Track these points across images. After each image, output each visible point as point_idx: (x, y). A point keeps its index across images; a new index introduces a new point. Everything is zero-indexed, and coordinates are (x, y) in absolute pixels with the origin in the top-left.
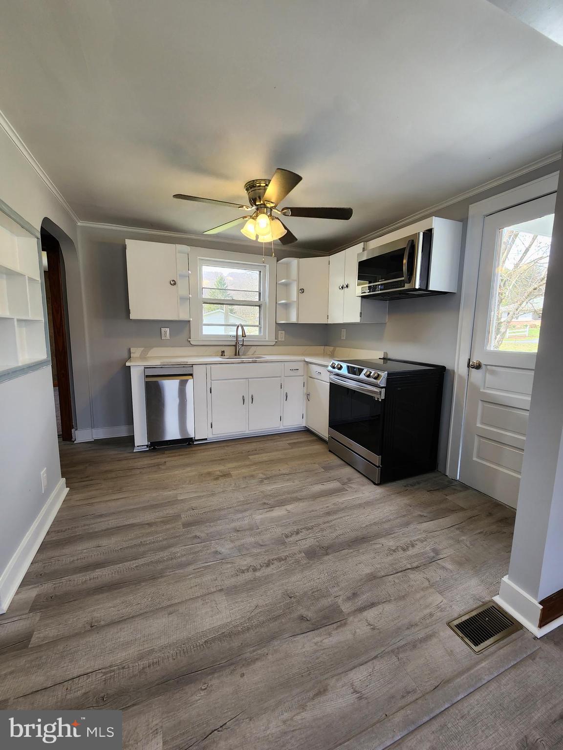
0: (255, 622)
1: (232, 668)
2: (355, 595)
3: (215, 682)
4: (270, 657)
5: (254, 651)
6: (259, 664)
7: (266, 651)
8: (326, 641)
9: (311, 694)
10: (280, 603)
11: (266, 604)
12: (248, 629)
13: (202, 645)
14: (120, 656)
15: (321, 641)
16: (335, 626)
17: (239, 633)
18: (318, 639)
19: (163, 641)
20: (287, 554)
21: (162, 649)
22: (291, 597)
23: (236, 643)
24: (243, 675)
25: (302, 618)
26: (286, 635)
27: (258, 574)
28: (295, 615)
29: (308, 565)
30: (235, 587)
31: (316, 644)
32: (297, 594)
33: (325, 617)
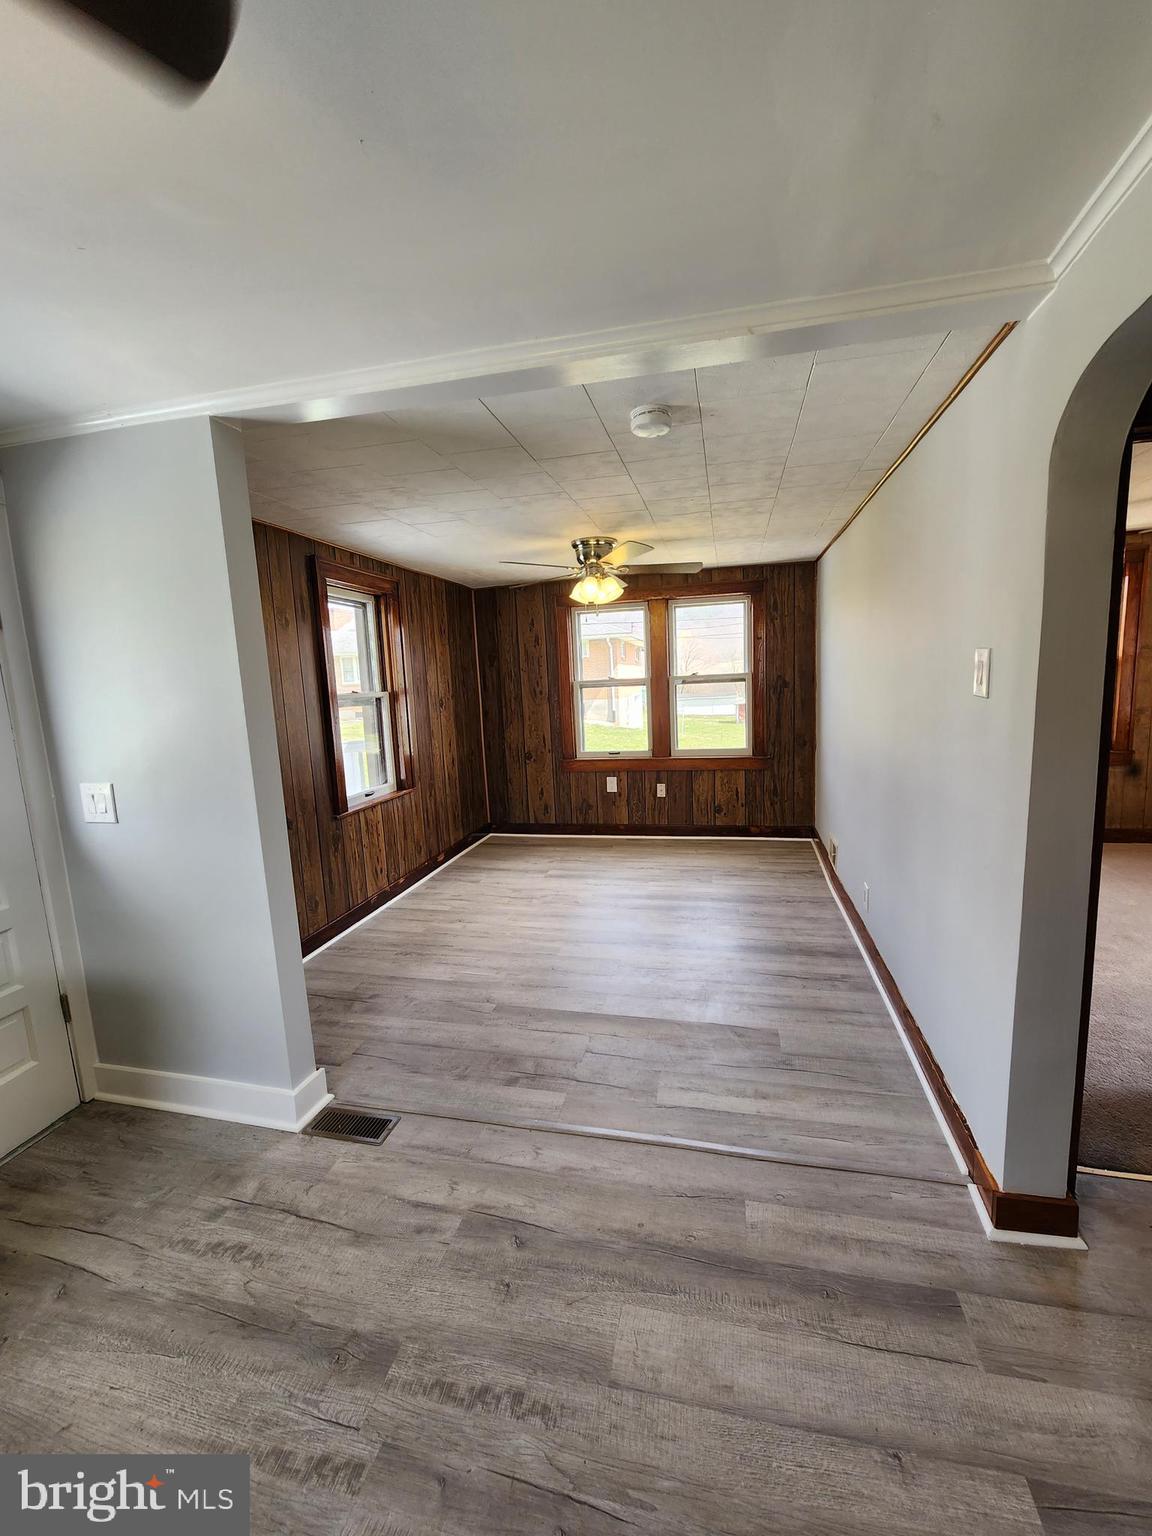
0: (588, 1280)
1: (650, 1240)
2: (419, 1231)
3: (676, 1237)
4: (598, 1224)
5: (613, 1242)
6: (616, 1226)
7: (598, 1234)
8: (520, 1203)
9: (580, 1173)
10: (530, 1287)
11: (553, 1298)
12: (604, 1275)
13: (681, 1292)
14: (815, 1348)
15: (525, 1206)
16: (492, 1212)
17: (621, 1277)
18: (528, 1211)
19: (745, 1335)
20: (419, 1397)
21: (745, 1322)
22: (508, 1285)
23: (631, 1266)
24: (641, 1225)
25: (520, 1244)
26: (559, 1236)
27: (519, 1380)
28: (526, 1254)
29: (414, 1333)
30: (582, 1374)
31: (534, 1207)
32: (493, 1285)
33: (491, 1226)
